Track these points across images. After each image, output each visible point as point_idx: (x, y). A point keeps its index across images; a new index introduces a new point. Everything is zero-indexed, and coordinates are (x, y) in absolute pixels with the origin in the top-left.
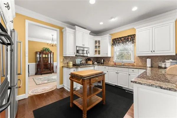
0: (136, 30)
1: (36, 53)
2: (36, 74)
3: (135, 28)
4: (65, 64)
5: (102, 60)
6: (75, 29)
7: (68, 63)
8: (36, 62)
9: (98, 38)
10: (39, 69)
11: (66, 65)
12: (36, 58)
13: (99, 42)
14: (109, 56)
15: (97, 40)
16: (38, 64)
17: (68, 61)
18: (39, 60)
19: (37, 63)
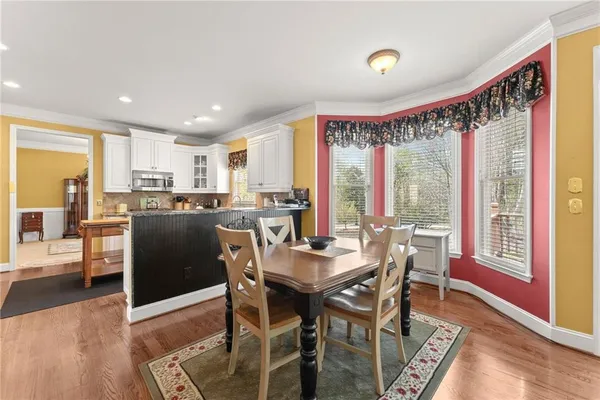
0: (248, 140)
1: (66, 182)
2: (65, 236)
3: (246, 135)
4: (108, 208)
5: (216, 201)
6: (128, 135)
7: (115, 207)
8: (65, 206)
9: (201, 151)
10: (72, 226)
11: (112, 211)
12: (65, 194)
13: (204, 158)
14: (218, 192)
15: (200, 155)
16: (69, 212)
17: (116, 202)
18: (72, 200)
19: (67, 209)
